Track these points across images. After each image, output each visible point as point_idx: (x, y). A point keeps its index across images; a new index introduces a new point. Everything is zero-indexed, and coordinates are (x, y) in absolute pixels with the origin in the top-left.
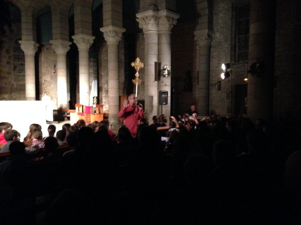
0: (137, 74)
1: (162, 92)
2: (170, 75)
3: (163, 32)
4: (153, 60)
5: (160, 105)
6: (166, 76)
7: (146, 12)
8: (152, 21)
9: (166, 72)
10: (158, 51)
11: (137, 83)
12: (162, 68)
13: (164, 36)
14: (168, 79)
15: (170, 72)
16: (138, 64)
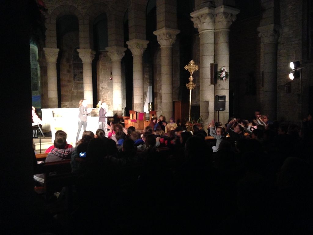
0: (191, 78)
1: (219, 96)
2: (228, 77)
3: (220, 30)
4: (208, 62)
5: (217, 111)
6: (224, 78)
7: (201, 10)
8: (208, 19)
9: (224, 74)
10: (215, 51)
11: (191, 88)
12: (219, 70)
13: (221, 35)
14: (226, 82)
15: (229, 74)
16: (192, 66)
